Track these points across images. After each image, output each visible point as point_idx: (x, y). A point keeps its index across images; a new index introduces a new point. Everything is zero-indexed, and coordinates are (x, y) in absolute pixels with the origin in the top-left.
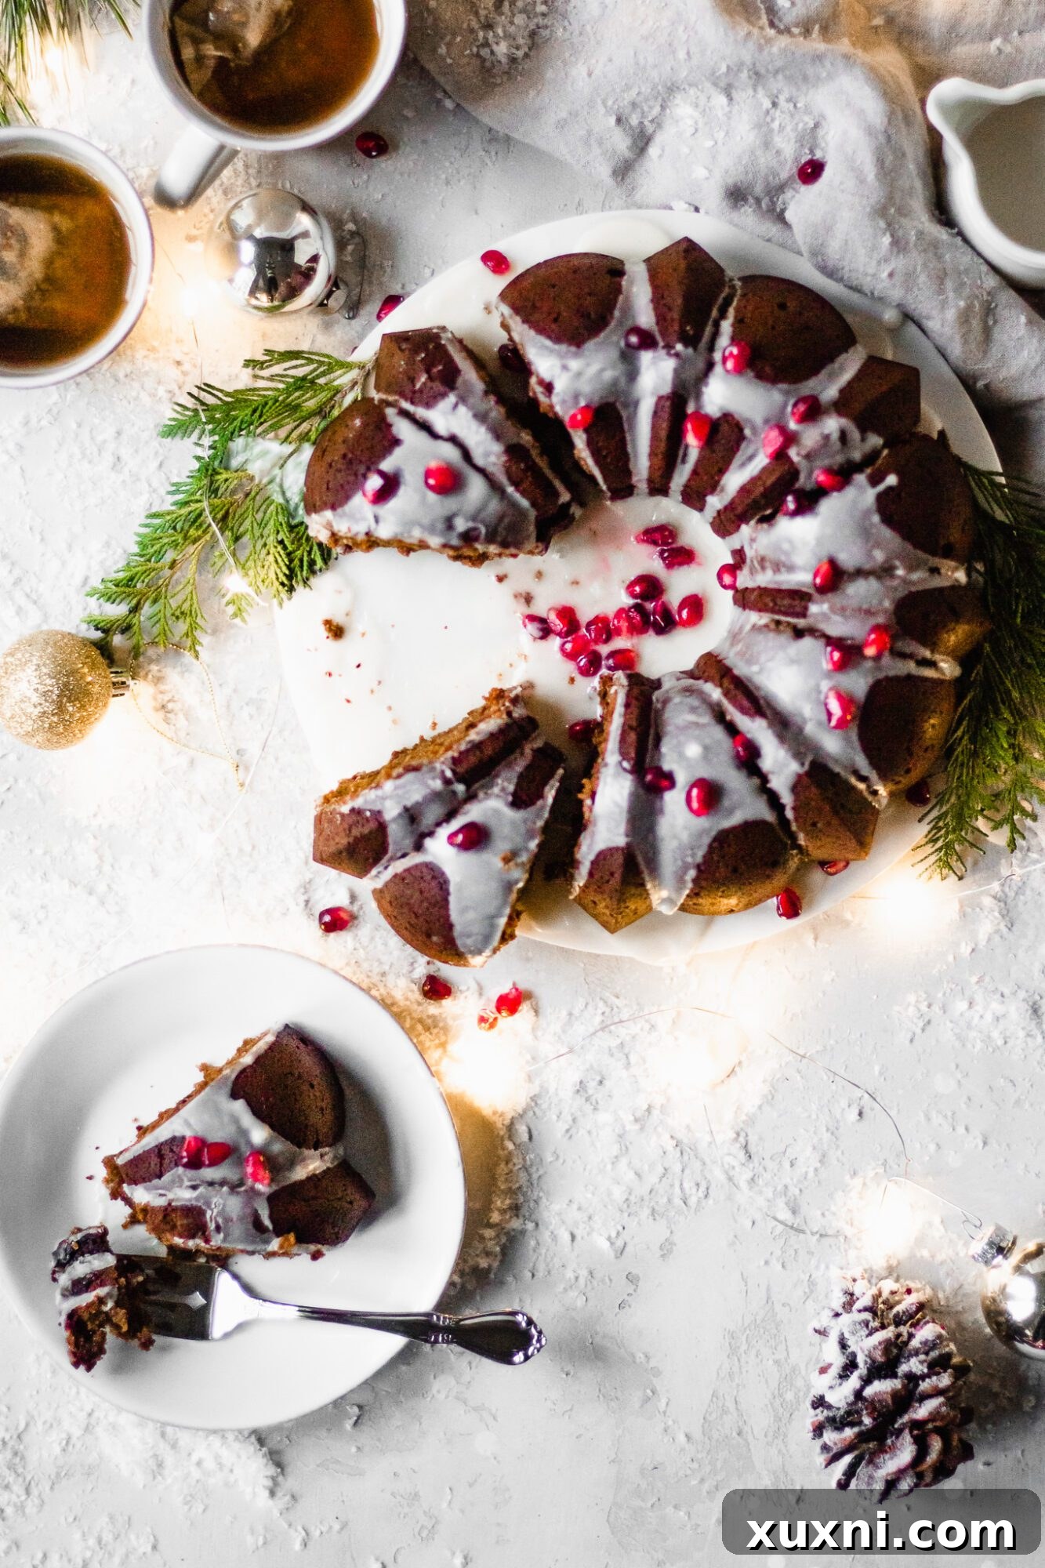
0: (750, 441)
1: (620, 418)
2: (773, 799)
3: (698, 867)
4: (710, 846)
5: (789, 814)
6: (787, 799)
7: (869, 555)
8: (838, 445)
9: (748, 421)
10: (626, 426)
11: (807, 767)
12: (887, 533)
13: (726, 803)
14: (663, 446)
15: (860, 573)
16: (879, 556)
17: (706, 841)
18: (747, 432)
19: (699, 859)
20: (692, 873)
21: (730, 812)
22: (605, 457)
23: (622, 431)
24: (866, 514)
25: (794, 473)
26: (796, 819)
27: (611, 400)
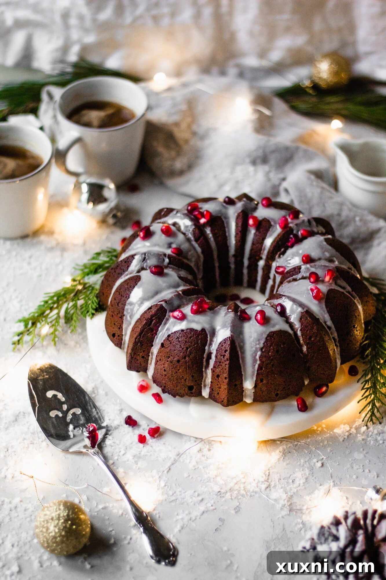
0: (274, 226)
1: (223, 222)
2: (291, 325)
3: (261, 349)
4: (266, 338)
5: (299, 333)
6: (297, 325)
7: (323, 253)
8: (307, 224)
9: (273, 219)
10: (225, 225)
11: (305, 310)
12: (329, 247)
13: (272, 322)
14: (240, 229)
15: (320, 259)
16: (327, 255)
17: (265, 336)
18: (272, 223)
19: (262, 345)
20: (259, 353)
21: (274, 326)
22: (218, 237)
23: (224, 227)
24: (321, 242)
25: (291, 230)
26: (302, 335)
27: (219, 215)
